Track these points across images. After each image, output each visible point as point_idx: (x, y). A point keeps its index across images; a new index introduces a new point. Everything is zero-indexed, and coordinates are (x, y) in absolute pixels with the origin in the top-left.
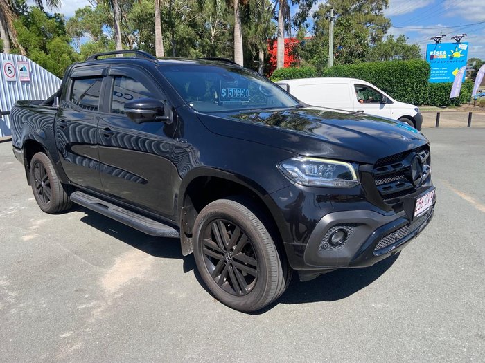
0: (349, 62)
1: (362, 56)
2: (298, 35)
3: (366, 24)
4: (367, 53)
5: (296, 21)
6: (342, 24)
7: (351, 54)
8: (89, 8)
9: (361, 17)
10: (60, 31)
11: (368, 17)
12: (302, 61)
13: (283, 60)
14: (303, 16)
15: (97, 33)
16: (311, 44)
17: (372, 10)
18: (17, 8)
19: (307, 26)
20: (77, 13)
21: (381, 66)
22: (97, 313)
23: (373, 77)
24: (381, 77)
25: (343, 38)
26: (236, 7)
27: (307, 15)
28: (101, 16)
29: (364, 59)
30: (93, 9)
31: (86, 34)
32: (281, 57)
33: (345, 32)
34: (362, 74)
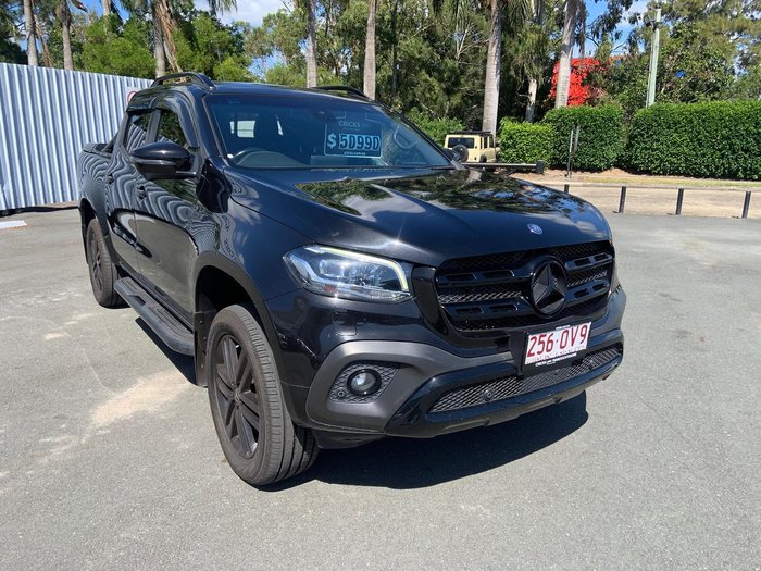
0: (691, 99)
1: (713, 89)
2: (598, 51)
3: (733, 34)
4: (723, 84)
5: (598, 29)
6: (679, 34)
7: (693, 86)
8: (283, 12)
9: (724, 22)
10: (235, 49)
11: (737, 23)
12: (602, 95)
13: (567, 94)
14: (610, 22)
15: (290, 51)
16: (621, 66)
17: (745, 10)
18: (182, 14)
19: (617, 36)
20: (267, 20)
21: (741, 108)
22: (56, 452)
23: (725, 127)
24: (741, 127)
25: (681, 57)
26: (494, 8)
27: (617, 20)
28: (297, 26)
29: (716, 95)
30: (289, 15)
31: (275, 53)
32: (564, 90)
33: (686, 48)
34: (704, 121)
